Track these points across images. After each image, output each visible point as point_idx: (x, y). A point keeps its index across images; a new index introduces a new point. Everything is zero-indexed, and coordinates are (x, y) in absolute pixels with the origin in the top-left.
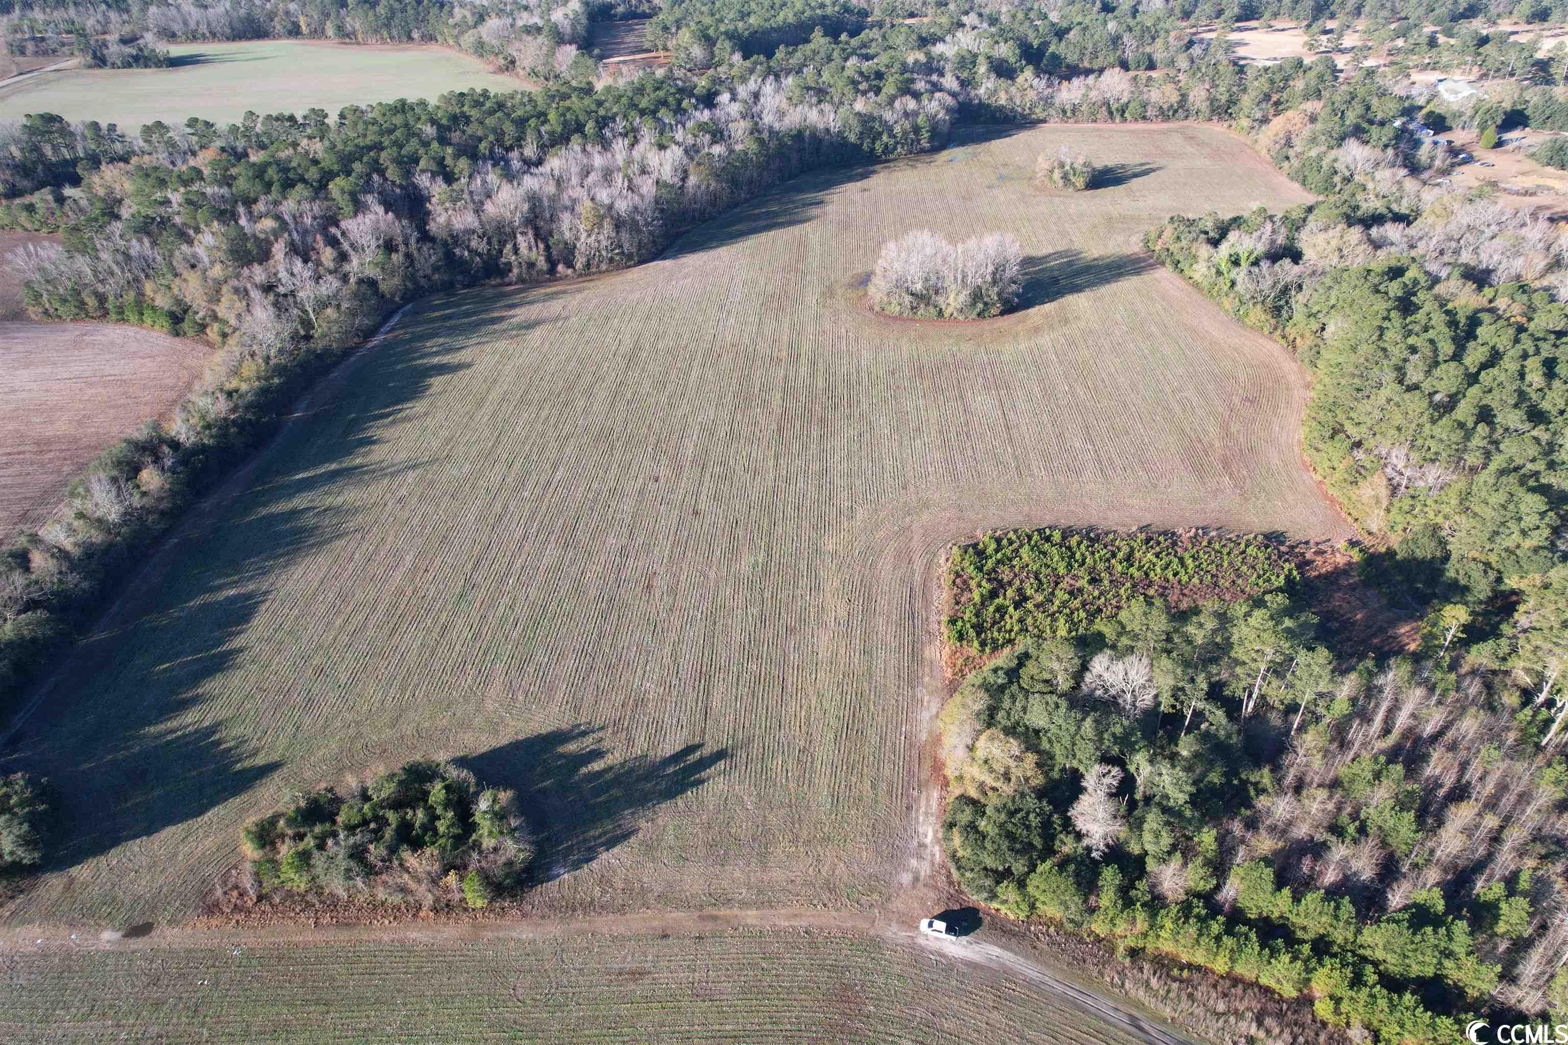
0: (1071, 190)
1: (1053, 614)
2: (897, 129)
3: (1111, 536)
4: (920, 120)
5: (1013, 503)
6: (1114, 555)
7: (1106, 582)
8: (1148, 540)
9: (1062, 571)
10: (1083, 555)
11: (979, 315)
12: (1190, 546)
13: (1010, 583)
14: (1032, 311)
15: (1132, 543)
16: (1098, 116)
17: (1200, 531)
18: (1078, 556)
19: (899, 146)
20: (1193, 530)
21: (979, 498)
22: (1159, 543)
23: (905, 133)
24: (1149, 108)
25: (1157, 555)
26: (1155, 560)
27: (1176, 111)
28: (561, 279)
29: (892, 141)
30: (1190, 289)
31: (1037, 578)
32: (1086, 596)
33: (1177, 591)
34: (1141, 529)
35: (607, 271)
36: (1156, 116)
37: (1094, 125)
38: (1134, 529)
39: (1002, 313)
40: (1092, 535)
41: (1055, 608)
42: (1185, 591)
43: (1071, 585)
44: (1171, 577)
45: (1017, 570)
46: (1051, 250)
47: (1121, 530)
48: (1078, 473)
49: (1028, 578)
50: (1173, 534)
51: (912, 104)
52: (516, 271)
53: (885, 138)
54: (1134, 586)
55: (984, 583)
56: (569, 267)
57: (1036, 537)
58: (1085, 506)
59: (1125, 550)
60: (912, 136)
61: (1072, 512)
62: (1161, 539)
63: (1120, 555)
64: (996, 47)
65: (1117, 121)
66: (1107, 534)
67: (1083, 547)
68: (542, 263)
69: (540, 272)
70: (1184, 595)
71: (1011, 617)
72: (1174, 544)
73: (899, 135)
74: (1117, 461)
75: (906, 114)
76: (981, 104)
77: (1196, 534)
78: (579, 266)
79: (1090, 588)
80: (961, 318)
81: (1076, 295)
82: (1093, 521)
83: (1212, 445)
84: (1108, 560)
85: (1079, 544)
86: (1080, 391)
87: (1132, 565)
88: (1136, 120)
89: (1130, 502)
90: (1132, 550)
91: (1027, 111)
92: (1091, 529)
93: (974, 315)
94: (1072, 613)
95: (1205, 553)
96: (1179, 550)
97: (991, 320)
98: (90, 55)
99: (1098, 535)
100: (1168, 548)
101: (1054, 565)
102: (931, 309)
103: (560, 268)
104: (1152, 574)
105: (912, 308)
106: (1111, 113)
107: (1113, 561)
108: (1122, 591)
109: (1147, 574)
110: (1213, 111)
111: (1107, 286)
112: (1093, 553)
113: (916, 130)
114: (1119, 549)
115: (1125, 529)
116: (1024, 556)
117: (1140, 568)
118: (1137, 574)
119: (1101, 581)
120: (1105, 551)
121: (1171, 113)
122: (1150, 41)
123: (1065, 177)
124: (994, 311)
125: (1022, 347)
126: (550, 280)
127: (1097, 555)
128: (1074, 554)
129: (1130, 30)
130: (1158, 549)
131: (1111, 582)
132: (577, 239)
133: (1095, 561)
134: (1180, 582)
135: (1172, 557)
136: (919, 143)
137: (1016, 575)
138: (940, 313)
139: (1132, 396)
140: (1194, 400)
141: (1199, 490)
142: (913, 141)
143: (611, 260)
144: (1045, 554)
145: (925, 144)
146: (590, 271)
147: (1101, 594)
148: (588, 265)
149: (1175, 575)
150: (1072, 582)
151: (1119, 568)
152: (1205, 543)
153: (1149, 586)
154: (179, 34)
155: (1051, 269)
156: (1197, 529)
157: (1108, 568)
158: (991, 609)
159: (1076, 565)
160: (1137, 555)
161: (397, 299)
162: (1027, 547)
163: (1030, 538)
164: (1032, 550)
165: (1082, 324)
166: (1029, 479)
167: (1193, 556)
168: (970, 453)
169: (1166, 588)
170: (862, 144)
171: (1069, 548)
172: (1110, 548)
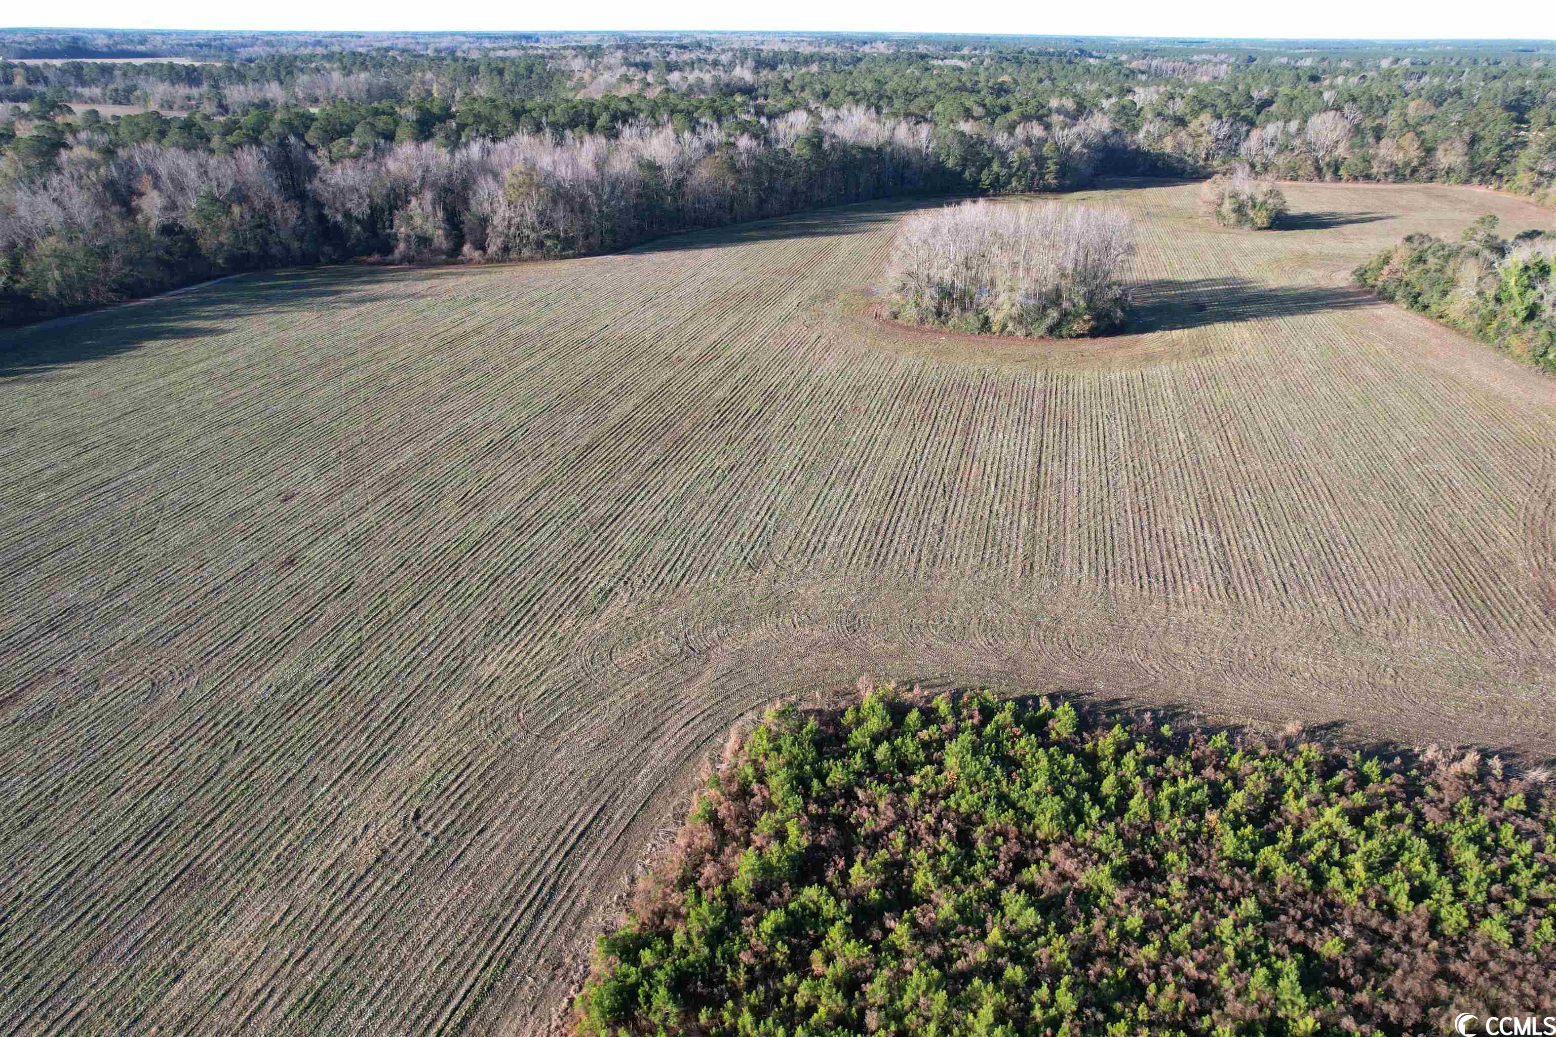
0: (1247, 227)
1: (966, 977)
2: (1013, 156)
3: (1220, 740)
4: (1046, 150)
5: (988, 627)
6: (1218, 798)
7: (1177, 887)
8: (1329, 768)
9: (1046, 826)
10: (1123, 783)
11: (1051, 330)
12: (1465, 803)
13: (875, 840)
14: (1148, 336)
15: (1279, 767)
16: (1300, 172)
17: (1496, 764)
18: (1108, 785)
19: (1014, 179)
20: (1472, 757)
21: (912, 609)
22: (1362, 781)
23: (1024, 163)
24: (1375, 164)
25: (1356, 817)
26: (1348, 832)
27: (1414, 171)
28: (462, 263)
29: (1004, 171)
30: (1441, 329)
31: (964, 839)
32: (1098, 924)
33: (1426, 963)
34: (1312, 733)
35: (532, 259)
36: (1386, 175)
37: (1293, 183)
38: (1292, 728)
39: (1094, 334)
40: (1166, 730)
41: (980, 954)
42: (1457, 966)
43: (1063, 877)
44: (1403, 902)
45: (912, 800)
46: (1200, 277)
47: (1254, 726)
48: (1170, 583)
49: (935, 832)
50: (1409, 758)
51: (1037, 131)
52: (402, 246)
53: (995, 167)
54: (1269, 912)
55: (792, 829)
56: (477, 249)
57: (1004, 717)
58: (1169, 657)
59: (1257, 784)
60: (1033, 167)
61: (1131, 665)
62: (1372, 768)
63: (1237, 800)
64: (1170, 103)
65: (1328, 178)
66: (1210, 732)
67: (1129, 760)
68: (440, 238)
69: (439, 251)
70: (1454, 979)
71: (829, 959)
72: (1412, 790)
73: (1016, 165)
74: (1268, 569)
75: (1028, 142)
76: (1138, 152)
77: (1483, 773)
78: (492, 249)
79: (1119, 896)
80: (1020, 333)
81: (1230, 325)
82: (1180, 695)
83: (1507, 563)
84: (1197, 811)
85: (1121, 751)
86: (1210, 445)
87: (1271, 839)
88: (1356, 179)
89: (1287, 659)
90: (1278, 787)
91: (1201, 163)
92: (1172, 713)
93: (1042, 329)
94: (1034, 983)
95: (1521, 835)
96: (1430, 812)
97: (1073, 341)
98: (215, 103)
99: (1184, 734)
100: (1391, 799)
101: (1028, 804)
102: (970, 316)
103: (466, 248)
104: (1336, 879)
105: (939, 314)
106: (1319, 170)
107: (1212, 816)
108: (1225, 927)
109: (1318, 877)
110: (1472, 171)
111: (1288, 319)
112: (1156, 784)
113: (1040, 161)
114: (1238, 784)
115: (1265, 727)
116: (951, 761)
117: (1294, 853)
118: (1283, 871)
119: (1162, 877)
120: (1192, 781)
121: (1408, 172)
122: (1381, 113)
123: (1240, 210)
124: (1078, 327)
125: (1115, 376)
126: (448, 263)
127: (1167, 789)
128: (1099, 777)
129: (1354, 100)
130: (1359, 798)
131: (1193, 883)
132: (494, 212)
133: (1155, 810)
134: (1434, 922)
135: (1404, 831)
136: (1042, 178)
137: (902, 817)
138: (986, 324)
139: (1317, 459)
140: (1458, 476)
141: (1480, 654)
142: (1034, 174)
143: (540, 244)
144: (1011, 764)
145: (1051, 179)
146: (506, 255)
147: (1150, 924)
148: (506, 249)
149: (1419, 893)
150: (1069, 865)
151: (1229, 843)
152: (1516, 802)
153: (1323, 921)
154: (321, 99)
155: (1200, 294)
156: (1485, 754)
157: (1194, 836)
158: (772, 919)
159: (1096, 813)
160: (1293, 806)
161: (220, 261)
162: (965, 738)
163: (987, 713)
164: (976, 751)
165: (1235, 358)
166: (1047, 582)
167: (1477, 839)
168: (936, 518)
169: (1385, 939)
170: (963, 171)
171: (1091, 760)
172: (1208, 772)
